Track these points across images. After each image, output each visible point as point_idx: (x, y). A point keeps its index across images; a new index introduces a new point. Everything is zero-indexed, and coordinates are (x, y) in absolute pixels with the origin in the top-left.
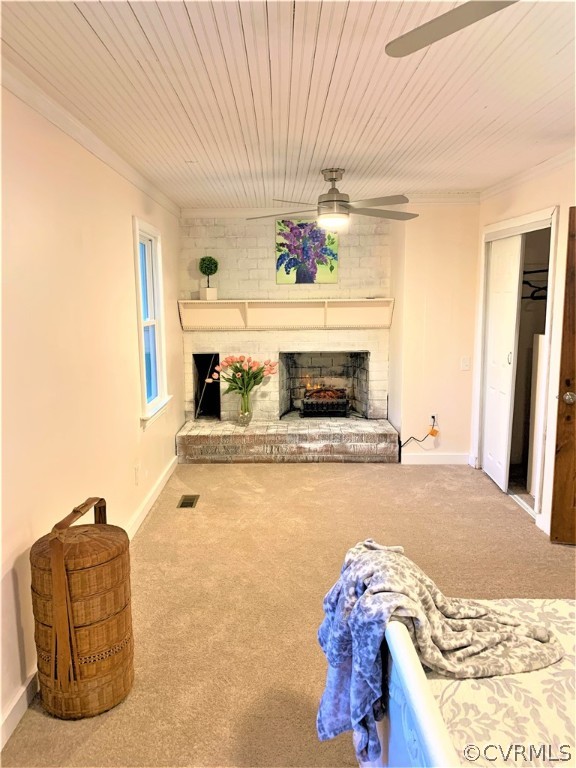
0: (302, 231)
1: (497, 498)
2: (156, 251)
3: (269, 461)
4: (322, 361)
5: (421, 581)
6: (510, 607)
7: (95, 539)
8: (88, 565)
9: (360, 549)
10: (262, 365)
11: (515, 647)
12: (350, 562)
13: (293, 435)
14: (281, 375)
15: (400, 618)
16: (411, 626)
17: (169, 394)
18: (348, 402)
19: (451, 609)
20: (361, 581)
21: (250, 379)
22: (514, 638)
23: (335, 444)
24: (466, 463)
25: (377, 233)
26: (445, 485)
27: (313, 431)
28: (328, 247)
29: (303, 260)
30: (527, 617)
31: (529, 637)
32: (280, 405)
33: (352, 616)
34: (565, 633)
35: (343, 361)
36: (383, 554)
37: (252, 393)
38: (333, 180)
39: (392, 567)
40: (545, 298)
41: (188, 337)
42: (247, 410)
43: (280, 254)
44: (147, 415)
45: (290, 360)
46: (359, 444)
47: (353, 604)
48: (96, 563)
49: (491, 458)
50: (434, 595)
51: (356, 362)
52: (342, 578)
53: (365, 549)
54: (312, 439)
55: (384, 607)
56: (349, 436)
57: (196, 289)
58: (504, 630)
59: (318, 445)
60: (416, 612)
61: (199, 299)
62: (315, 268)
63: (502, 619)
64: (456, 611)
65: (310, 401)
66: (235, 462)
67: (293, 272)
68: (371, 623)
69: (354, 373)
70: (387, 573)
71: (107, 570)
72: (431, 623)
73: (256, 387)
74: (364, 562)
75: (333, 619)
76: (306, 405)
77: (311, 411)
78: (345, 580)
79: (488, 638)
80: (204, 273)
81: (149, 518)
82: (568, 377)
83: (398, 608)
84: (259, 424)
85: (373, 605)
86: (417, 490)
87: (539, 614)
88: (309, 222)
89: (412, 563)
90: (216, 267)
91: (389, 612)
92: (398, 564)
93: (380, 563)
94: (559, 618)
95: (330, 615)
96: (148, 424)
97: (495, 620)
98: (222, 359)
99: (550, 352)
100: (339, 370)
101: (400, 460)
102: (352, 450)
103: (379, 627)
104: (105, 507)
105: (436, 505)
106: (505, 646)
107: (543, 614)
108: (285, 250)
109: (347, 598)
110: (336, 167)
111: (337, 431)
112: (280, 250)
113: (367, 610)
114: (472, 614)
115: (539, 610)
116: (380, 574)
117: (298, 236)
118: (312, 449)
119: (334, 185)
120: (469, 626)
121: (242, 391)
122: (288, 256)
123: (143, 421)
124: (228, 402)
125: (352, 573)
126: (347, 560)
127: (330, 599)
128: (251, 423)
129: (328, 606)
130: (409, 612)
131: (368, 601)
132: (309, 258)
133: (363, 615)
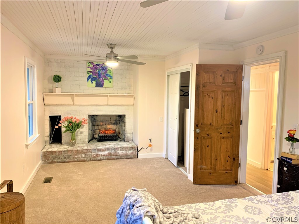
0: (98, 67)
1: (174, 169)
2: (34, 71)
3: (84, 161)
4: (106, 119)
5: (155, 201)
6: (185, 208)
7: (8, 199)
8: (5, 211)
9: (130, 191)
10: (81, 120)
11: (188, 222)
12: (127, 196)
13: (94, 149)
14: (89, 124)
15: (148, 216)
16: (152, 218)
17: (38, 133)
18: (117, 134)
19: (165, 210)
20: (132, 204)
21: (75, 126)
22: (188, 218)
23: (112, 152)
24: (162, 157)
25: (127, 70)
26: (155, 165)
27: (103, 147)
28: (109, 74)
29: (98, 78)
30: (191, 211)
31: (193, 217)
32: (89, 137)
33: (129, 217)
34: (204, 215)
35: (115, 118)
36: (140, 192)
37: (76, 132)
38: (112, 48)
39: (144, 197)
40: (188, 96)
41: (47, 108)
42: (74, 139)
43: (89, 75)
44: (29, 143)
45: (93, 118)
46: (122, 151)
47: (129, 213)
48: (9, 210)
49: (171, 154)
50: (159, 206)
51: (120, 119)
52: (124, 203)
53: (132, 191)
54: (103, 150)
55: (142, 212)
56: (118, 148)
57: (51, 88)
58: (184, 216)
59: (106, 153)
60: (154, 212)
61: (53, 92)
62: (104, 81)
63: (183, 212)
64: (167, 211)
65: (101, 135)
66: (68, 162)
67: (94, 83)
68: (137, 219)
69: (119, 123)
70: (142, 199)
71: (15, 212)
72: (159, 216)
73: (78, 130)
74: (132, 196)
75: (120, 220)
76: (100, 137)
77: (102, 139)
78: (125, 203)
79: (179, 220)
80: (55, 81)
81: (29, 189)
82: (197, 124)
83: (147, 212)
84: (79, 145)
85: (137, 212)
86: (145, 168)
87: (195, 209)
88: (101, 63)
89: (150, 194)
90: (61, 79)
91: (144, 214)
92: (146, 195)
93: (139, 195)
94: (202, 210)
95: (119, 219)
96: (29, 147)
97: (181, 213)
98: (62, 118)
99: (190, 115)
100: (113, 122)
101: (138, 157)
102: (119, 154)
103: (140, 220)
104: (12, 184)
105: (152, 173)
106: (185, 222)
107: (196, 209)
108: (91, 74)
109: (126, 211)
110: (113, 43)
111: (113, 146)
112: (88, 74)
113: (135, 214)
114: (173, 211)
115: (195, 208)
116: (139, 199)
117: (96, 68)
118: (103, 155)
119: (112, 50)
120: (172, 216)
121: (72, 131)
122: (92, 76)
123: (27, 145)
124: (65, 136)
125: (128, 201)
126: (125, 196)
127: (119, 212)
128: (75, 145)
129: (118, 215)
130: (151, 213)
131: (135, 211)
132: (101, 77)
133: (134, 216)
